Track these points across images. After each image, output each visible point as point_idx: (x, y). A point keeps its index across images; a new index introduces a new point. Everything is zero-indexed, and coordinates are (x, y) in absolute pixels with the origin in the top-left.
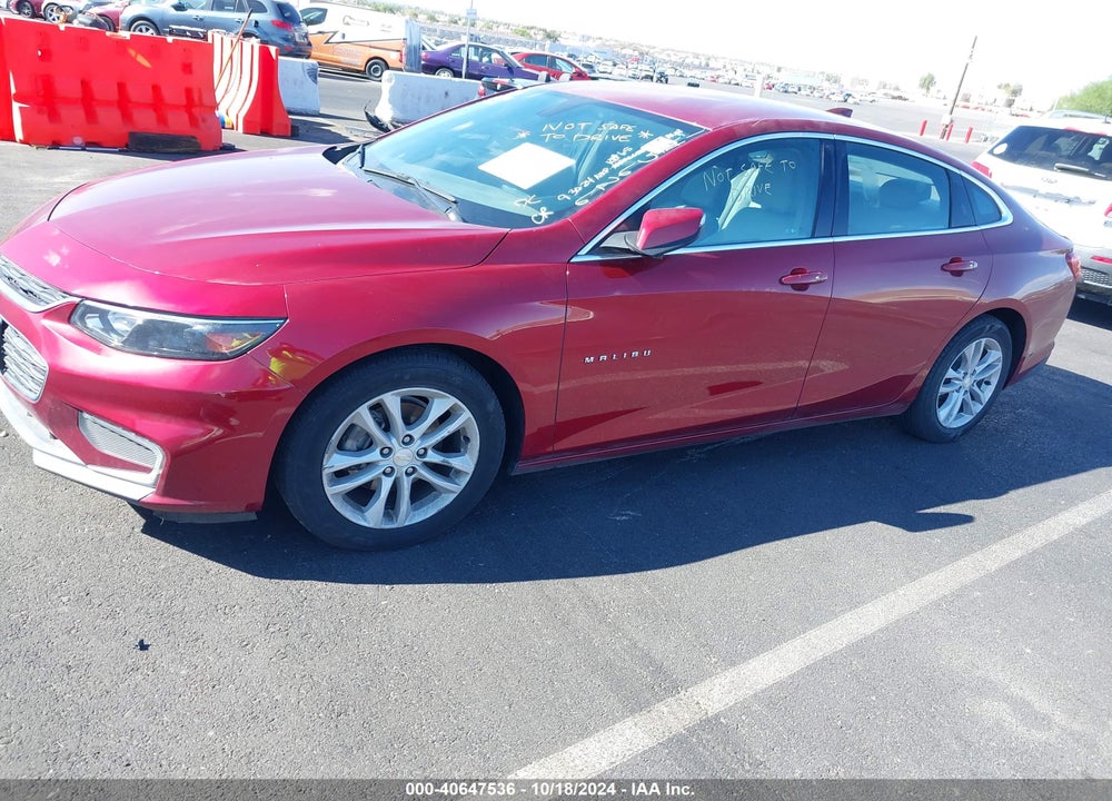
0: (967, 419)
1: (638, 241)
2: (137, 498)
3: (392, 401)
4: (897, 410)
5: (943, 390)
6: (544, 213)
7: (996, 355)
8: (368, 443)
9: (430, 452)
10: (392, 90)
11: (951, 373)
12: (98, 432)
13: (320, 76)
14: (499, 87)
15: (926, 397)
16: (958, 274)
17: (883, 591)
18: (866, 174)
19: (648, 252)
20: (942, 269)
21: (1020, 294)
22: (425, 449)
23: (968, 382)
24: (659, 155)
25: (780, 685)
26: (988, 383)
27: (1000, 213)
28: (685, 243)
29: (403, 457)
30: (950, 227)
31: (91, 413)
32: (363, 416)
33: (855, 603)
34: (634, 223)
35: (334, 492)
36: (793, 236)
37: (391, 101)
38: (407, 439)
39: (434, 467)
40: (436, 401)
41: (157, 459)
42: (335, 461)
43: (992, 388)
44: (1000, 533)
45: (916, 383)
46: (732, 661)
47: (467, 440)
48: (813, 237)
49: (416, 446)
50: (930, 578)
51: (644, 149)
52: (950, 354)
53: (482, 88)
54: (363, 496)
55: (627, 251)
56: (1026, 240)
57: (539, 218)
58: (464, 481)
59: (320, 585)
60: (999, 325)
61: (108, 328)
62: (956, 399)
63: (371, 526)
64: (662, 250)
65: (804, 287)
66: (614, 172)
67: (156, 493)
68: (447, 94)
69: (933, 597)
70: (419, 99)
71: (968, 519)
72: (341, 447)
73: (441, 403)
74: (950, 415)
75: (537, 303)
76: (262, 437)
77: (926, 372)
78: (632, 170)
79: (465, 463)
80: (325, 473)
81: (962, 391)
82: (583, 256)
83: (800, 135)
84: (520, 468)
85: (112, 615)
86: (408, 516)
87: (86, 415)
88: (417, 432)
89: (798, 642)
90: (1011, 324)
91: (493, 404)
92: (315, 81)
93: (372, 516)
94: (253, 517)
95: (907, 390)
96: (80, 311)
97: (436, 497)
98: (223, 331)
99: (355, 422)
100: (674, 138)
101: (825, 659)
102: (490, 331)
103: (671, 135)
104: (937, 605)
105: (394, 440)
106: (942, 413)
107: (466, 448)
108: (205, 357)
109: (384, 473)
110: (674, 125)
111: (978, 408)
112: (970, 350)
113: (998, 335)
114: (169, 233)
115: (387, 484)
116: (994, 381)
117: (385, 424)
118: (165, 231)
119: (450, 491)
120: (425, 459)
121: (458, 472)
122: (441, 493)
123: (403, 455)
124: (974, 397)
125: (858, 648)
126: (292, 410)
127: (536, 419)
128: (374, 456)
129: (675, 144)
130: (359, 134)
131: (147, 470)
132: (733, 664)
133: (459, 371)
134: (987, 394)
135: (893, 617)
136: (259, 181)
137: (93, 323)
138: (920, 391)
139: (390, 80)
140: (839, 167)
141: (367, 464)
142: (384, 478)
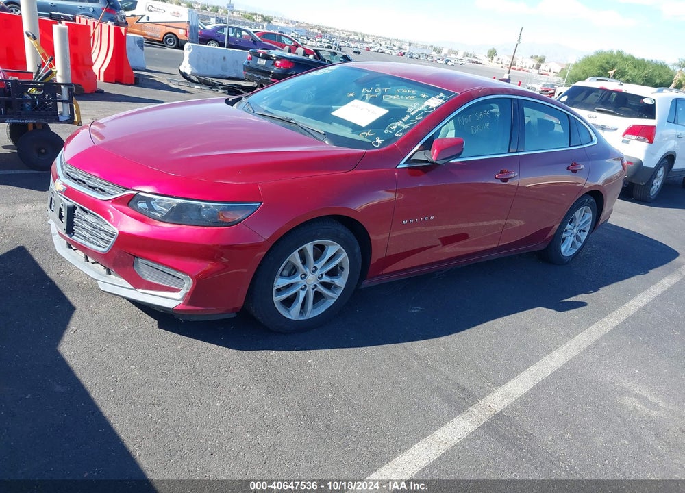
0: (574, 251)
1: (431, 156)
2: (172, 307)
3: (309, 247)
4: (540, 246)
5: (564, 235)
6: (379, 141)
7: (589, 216)
8: (293, 271)
9: (324, 276)
10: (190, 56)
11: (568, 226)
12: (145, 269)
13: (145, 45)
14: (261, 55)
15: (558, 239)
16: (575, 171)
17: (559, 344)
18: (531, 116)
19: (438, 162)
20: (568, 169)
21: (600, 182)
22: (322, 275)
23: (575, 230)
24: (436, 108)
25: (526, 395)
26: (584, 231)
27: (592, 138)
28: (457, 156)
29: (312, 279)
30: (570, 146)
31: (142, 257)
32: (295, 257)
33: (548, 351)
34: (428, 146)
35: (277, 299)
36: (498, 152)
37: (190, 62)
38: (314, 269)
39: (325, 285)
40: (330, 247)
41: (187, 285)
42: (280, 282)
43: (586, 234)
44: (604, 312)
45: (552, 233)
46: (499, 383)
47: (342, 268)
48: (509, 152)
49: (318, 273)
50: (580, 336)
51: (426, 104)
52: (569, 218)
53: (249, 56)
54: (288, 303)
55: (427, 162)
56: (604, 153)
57: (377, 143)
58: (340, 292)
59: (272, 353)
60: (592, 200)
61: (151, 208)
62: (570, 240)
63: (293, 319)
64: (446, 161)
65: (506, 180)
66: (413, 117)
67: (183, 304)
68: (224, 58)
69: (585, 346)
70: (208, 61)
71: (583, 304)
72: (281, 275)
73: (332, 248)
74: (566, 249)
75: (381, 192)
76: (247, 272)
77: (557, 226)
78: (423, 116)
79: (341, 282)
80: (275, 289)
81: (573, 236)
82: (402, 165)
83: (502, 96)
84: (367, 284)
86: (312, 313)
87: (140, 260)
88: (319, 265)
89: (527, 372)
90: (596, 198)
91: (357, 249)
92: (142, 48)
93: (293, 314)
94: (233, 315)
95: (548, 235)
96: (136, 199)
97: (324, 302)
99: (291, 260)
100: (441, 98)
101: (543, 380)
102: (359, 206)
103: (438, 97)
104: (587, 350)
105: (308, 270)
106: (563, 249)
107: (341, 274)
108: (217, 224)
109: (301, 289)
110: (438, 91)
111: (579, 245)
112: (578, 214)
113: (590, 205)
115: (302, 294)
116: (587, 230)
117: (304, 262)
118: (175, 152)
119: (333, 297)
120: (322, 280)
121: (336, 287)
122: (327, 299)
123: (310, 279)
124: (578, 239)
125: (557, 374)
126: (264, 253)
127: (377, 254)
128: (297, 279)
129: (442, 101)
130: (176, 83)
131: (178, 291)
132: (500, 385)
133: (343, 231)
134: (584, 237)
135: (568, 358)
136: (210, 121)
137: (142, 205)
138: (553, 237)
139: (189, 49)
140: (521, 113)
141: (292, 284)
142: (301, 291)
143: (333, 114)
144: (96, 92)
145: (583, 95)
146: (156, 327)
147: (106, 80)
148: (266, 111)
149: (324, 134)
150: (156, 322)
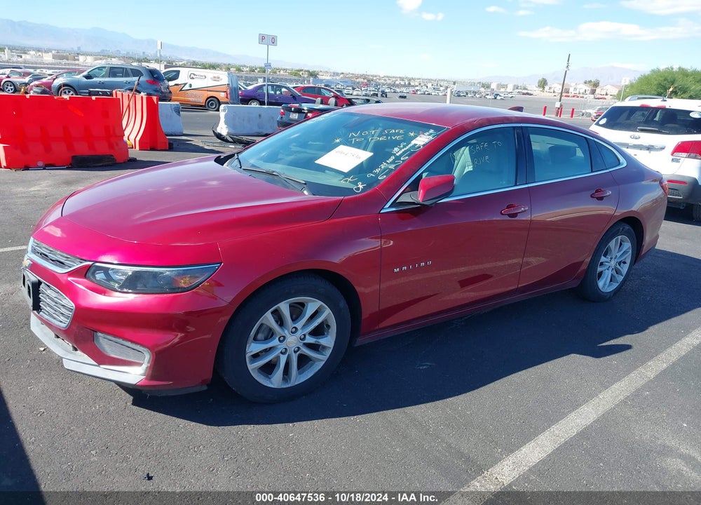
0: (615, 286)
1: (418, 197)
2: (135, 383)
3: (284, 307)
4: (575, 284)
5: (599, 269)
6: (361, 186)
7: (627, 245)
8: (270, 334)
9: (307, 337)
10: (226, 116)
11: (603, 259)
12: (107, 344)
13: (182, 111)
14: (293, 109)
15: (591, 274)
16: (601, 199)
17: (591, 396)
18: (539, 144)
19: (425, 203)
20: (591, 196)
21: (635, 208)
22: (305, 335)
23: (613, 263)
24: (424, 145)
25: (543, 462)
26: (625, 263)
27: (619, 161)
28: (447, 195)
29: (292, 341)
30: (592, 172)
31: (102, 332)
32: (268, 318)
33: (575, 406)
34: (414, 187)
35: (253, 367)
36: (504, 185)
37: (226, 123)
38: (294, 329)
39: (309, 346)
40: (310, 304)
41: (146, 358)
42: (253, 348)
43: (627, 266)
44: (651, 354)
45: (584, 267)
46: (511, 449)
47: (328, 326)
48: (516, 185)
49: (299, 334)
50: (616, 386)
51: (413, 142)
52: (601, 249)
53: (282, 111)
54: (269, 369)
55: (414, 203)
57: (358, 189)
58: (328, 353)
59: (250, 427)
60: (627, 227)
61: (109, 278)
62: (608, 274)
63: (275, 387)
64: (434, 201)
65: (515, 215)
66: (398, 158)
67: (146, 379)
68: (260, 116)
69: (622, 397)
70: (243, 120)
71: (628, 347)
72: (255, 339)
73: (313, 305)
74: (605, 284)
75: (363, 239)
76: (211, 338)
77: (588, 260)
78: (409, 155)
79: (328, 341)
80: (248, 356)
81: (611, 269)
82: (387, 209)
83: (502, 126)
84: (360, 341)
85: (125, 459)
86: (297, 378)
87: (99, 334)
88: (299, 325)
89: (547, 433)
90: (634, 226)
91: (343, 304)
93: (275, 381)
94: (205, 388)
95: (580, 271)
96: (92, 270)
97: (312, 365)
98: (184, 274)
99: (263, 322)
100: (431, 134)
101: (566, 443)
102: (337, 258)
103: (428, 133)
104: (624, 402)
105: (286, 331)
106: (601, 284)
107: (328, 332)
108: (173, 290)
109: (281, 353)
110: (427, 127)
111: (620, 278)
112: (612, 244)
113: (626, 233)
114: (139, 217)
115: (283, 359)
116: (628, 261)
117: (280, 321)
118: (138, 216)
119: (320, 360)
120: (305, 341)
121: (324, 348)
122: (315, 362)
123: (291, 340)
124: (618, 272)
125: (584, 434)
126: (228, 318)
127: (368, 309)
128: (275, 342)
129: (431, 138)
130: (210, 144)
131: (140, 364)
132: (512, 451)
133: (323, 286)
134: (625, 268)
135: (600, 413)
136: (185, 181)
137: (100, 276)
138: (586, 271)
139: (224, 110)
140: (526, 142)
141: (271, 348)
142: (281, 355)
143: (317, 162)
144: (128, 161)
145: (625, 115)
146: (129, 404)
147: (142, 148)
148: (253, 166)
149: (305, 184)
150: (132, 398)
